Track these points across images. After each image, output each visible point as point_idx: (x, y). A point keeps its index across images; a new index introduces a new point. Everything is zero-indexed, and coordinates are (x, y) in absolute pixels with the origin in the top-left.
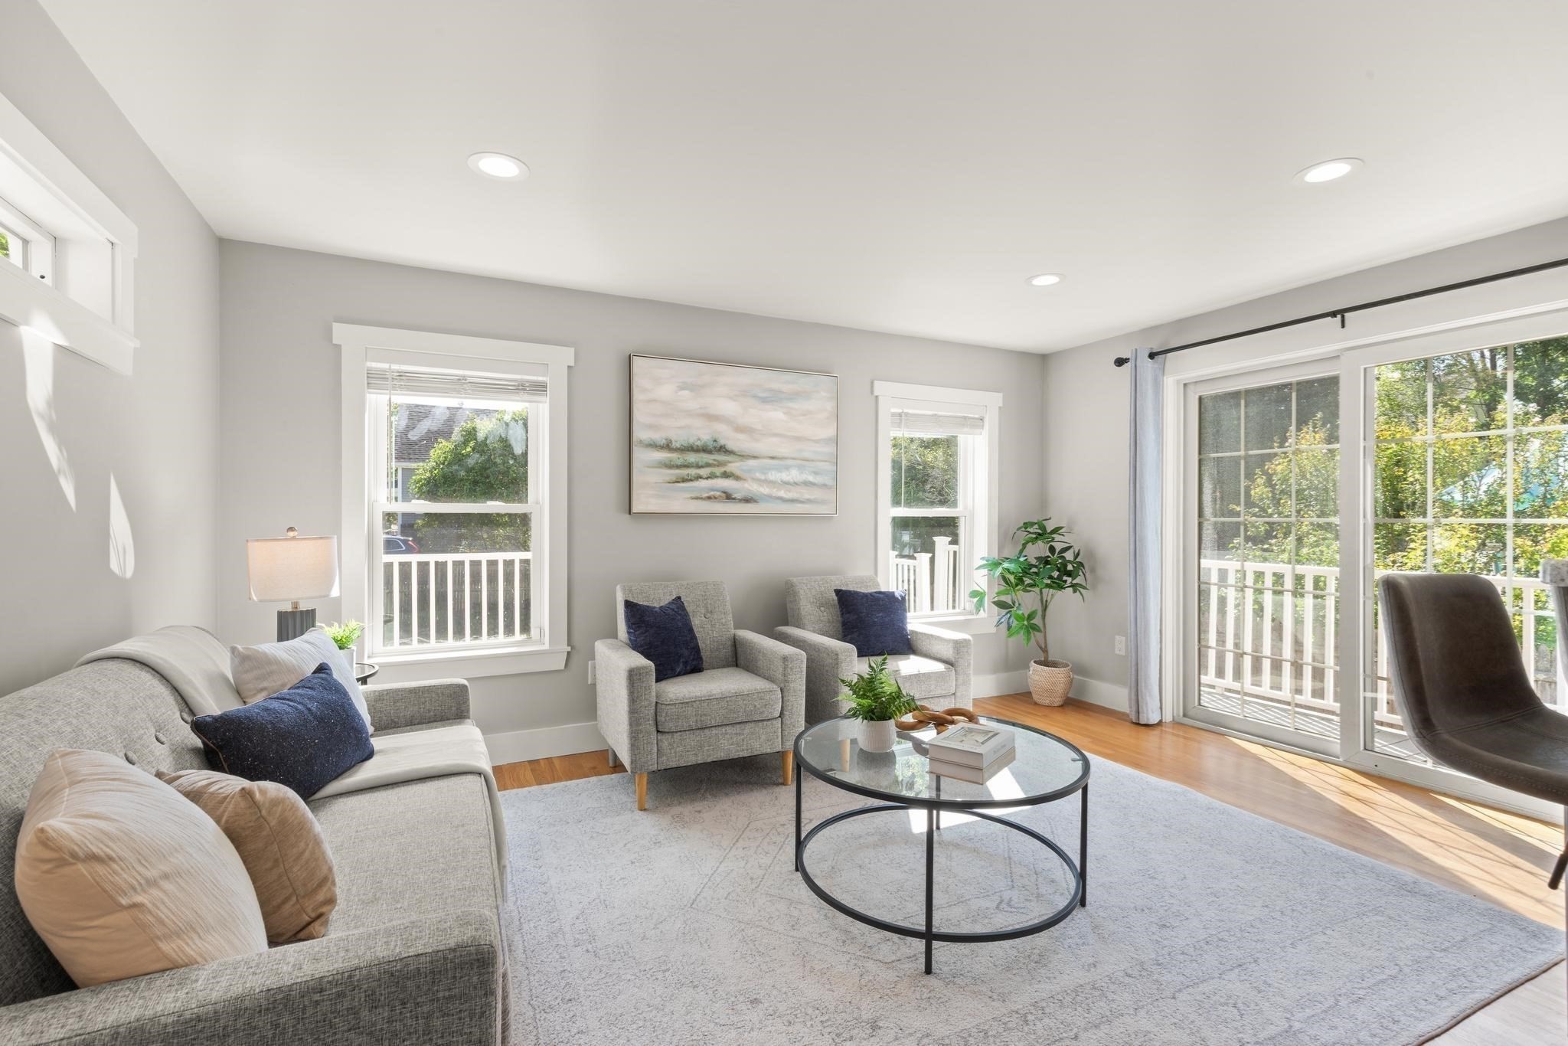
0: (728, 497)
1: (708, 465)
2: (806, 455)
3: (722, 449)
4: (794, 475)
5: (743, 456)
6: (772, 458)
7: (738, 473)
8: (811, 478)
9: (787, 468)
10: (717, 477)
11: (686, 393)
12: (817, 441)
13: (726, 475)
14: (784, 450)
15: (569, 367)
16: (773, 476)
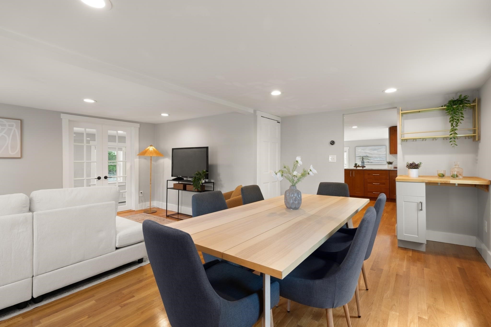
0: (368, 162)
1: (365, 159)
3: (368, 156)
4: (379, 159)
5: (370, 157)
6: (375, 157)
7: (370, 159)
8: (381, 159)
9: (378, 158)
11: (362, 150)
13: (368, 160)
14: (377, 156)
15: (349, 149)
16: (375, 159)
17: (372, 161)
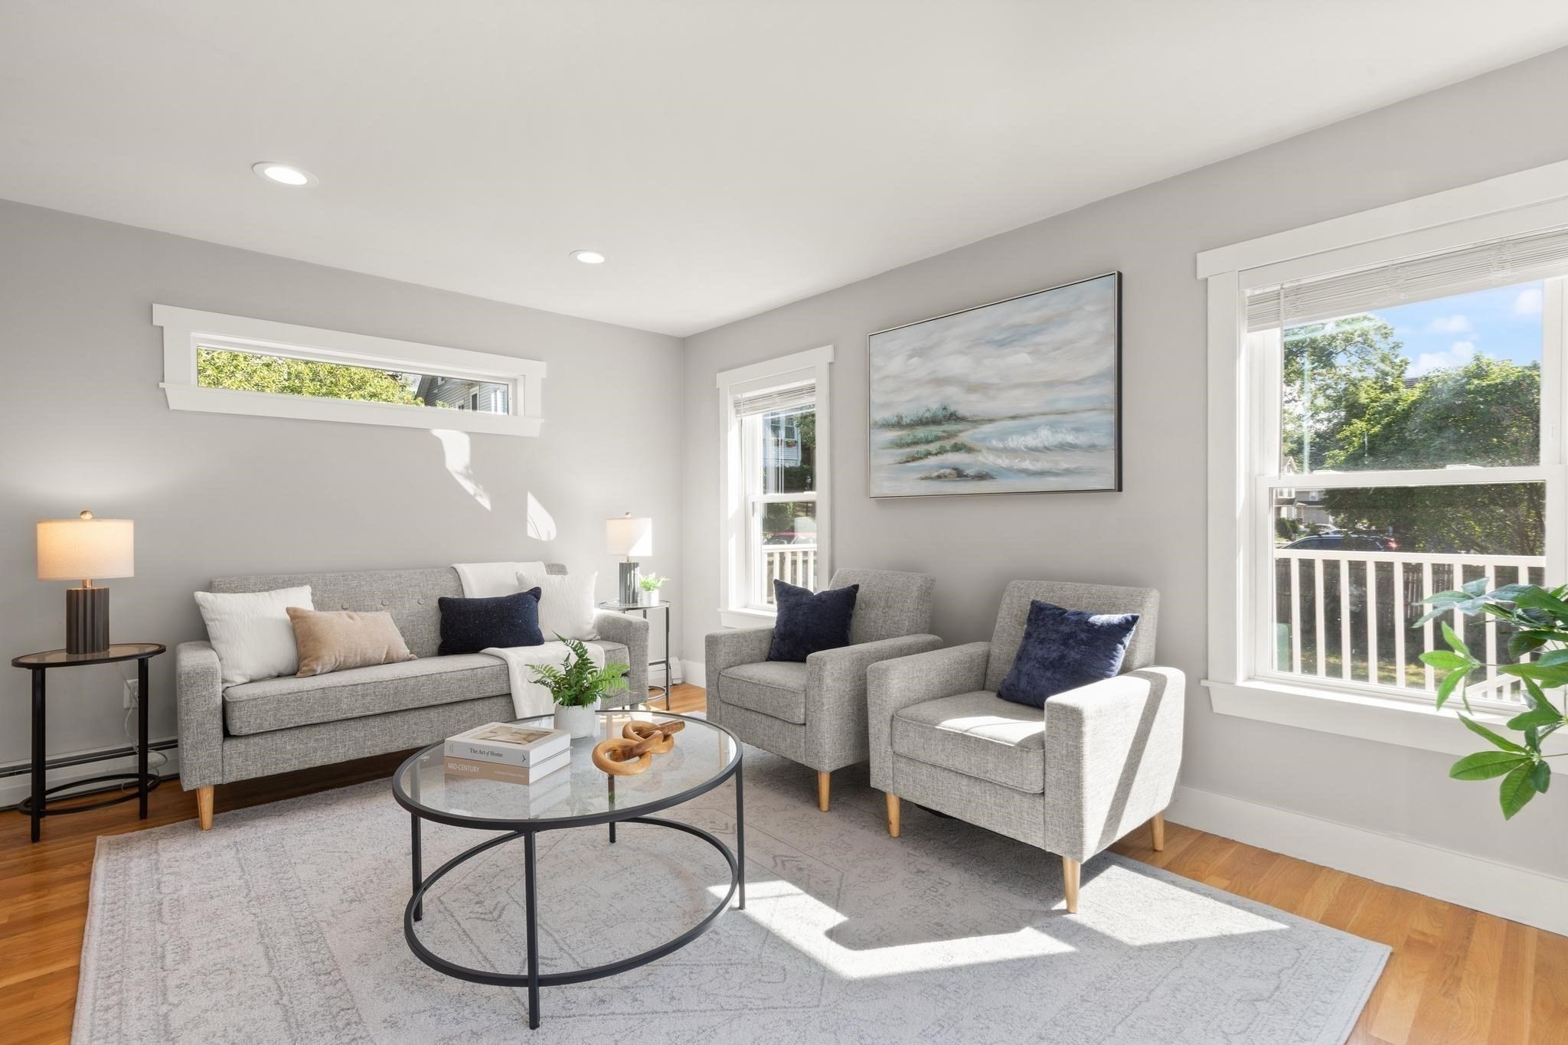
0: (960, 474)
1: (938, 438)
2: (1063, 405)
3: (953, 417)
4: (1045, 436)
5: (976, 422)
6: (1013, 418)
8: (1070, 438)
9: (1034, 429)
10: (946, 451)
11: (915, 360)
12: (1079, 383)
13: (957, 448)
14: (1029, 402)
15: (830, 365)
17: (987, 460)
